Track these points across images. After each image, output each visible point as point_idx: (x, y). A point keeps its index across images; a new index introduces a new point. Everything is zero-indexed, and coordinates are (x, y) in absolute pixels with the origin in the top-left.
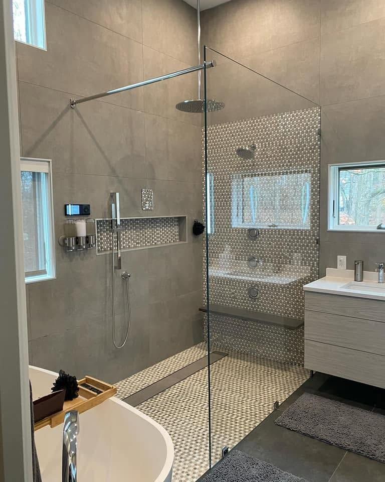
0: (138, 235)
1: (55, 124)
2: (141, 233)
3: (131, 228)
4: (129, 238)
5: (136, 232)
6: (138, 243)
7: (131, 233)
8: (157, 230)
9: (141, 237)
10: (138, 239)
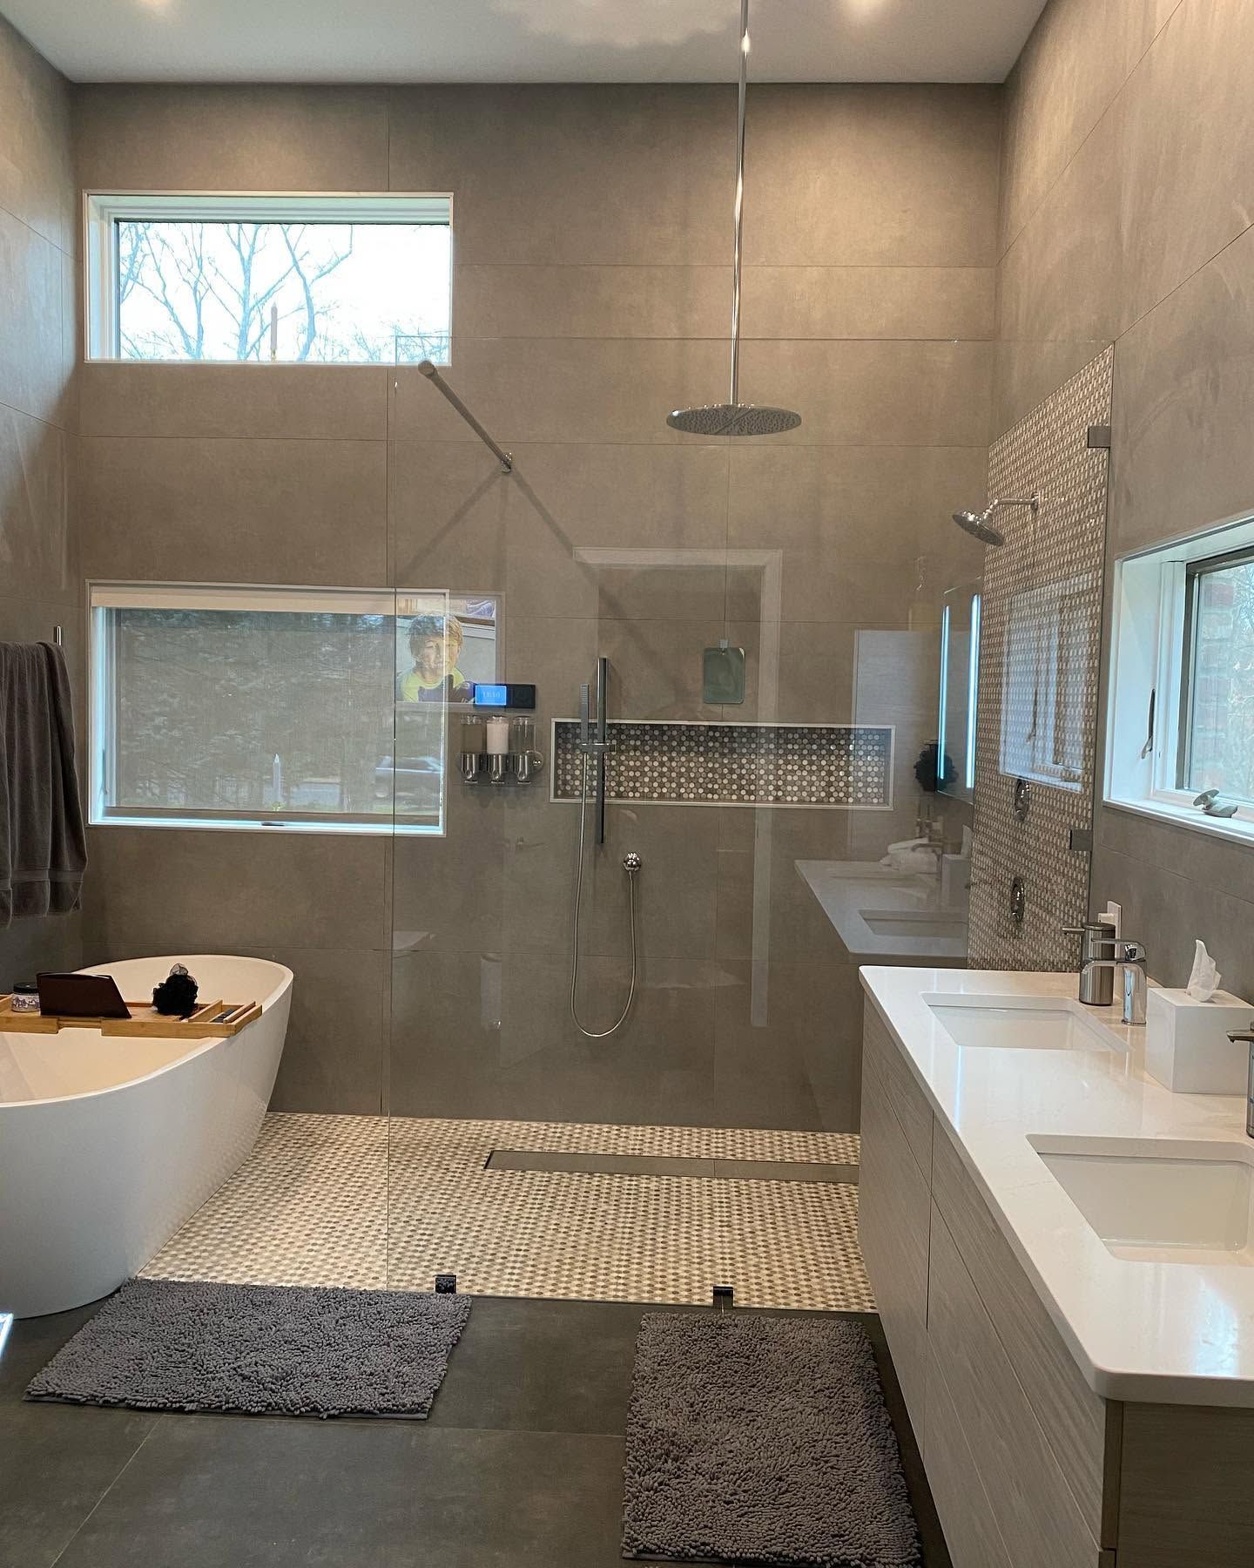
0: (713, 770)
1: (459, 516)
2: (723, 765)
3: (690, 749)
4: (680, 775)
5: (707, 762)
6: (713, 791)
7: (689, 761)
8: (787, 763)
9: (723, 776)
10: (713, 781)
